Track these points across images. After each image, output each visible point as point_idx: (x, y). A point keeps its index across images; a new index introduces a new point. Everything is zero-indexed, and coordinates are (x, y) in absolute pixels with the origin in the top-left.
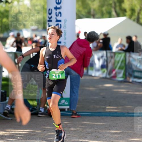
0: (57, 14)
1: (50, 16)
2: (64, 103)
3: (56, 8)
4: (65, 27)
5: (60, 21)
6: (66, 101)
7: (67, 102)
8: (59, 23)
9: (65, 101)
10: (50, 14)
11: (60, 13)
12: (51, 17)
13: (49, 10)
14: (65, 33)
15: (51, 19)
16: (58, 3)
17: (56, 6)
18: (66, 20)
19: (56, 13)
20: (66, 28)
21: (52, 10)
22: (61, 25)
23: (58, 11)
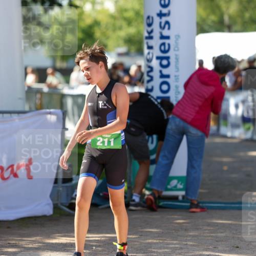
0: (163, 25)
1: (149, 29)
2: (176, 186)
3: (161, 15)
4: (176, 49)
5: (168, 38)
6: (180, 182)
7: (181, 184)
8: (167, 41)
9: (178, 182)
10: (150, 25)
11: (167, 23)
12: (152, 31)
13: (148, 18)
14: (177, 59)
15: (152, 35)
16: (165, 6)
17: (161, 11)
18: (178, 37)
19: (161, 23)
20: (178, 50)
21: (152, 18)
22: (169, 45)
23: (164, 19)
